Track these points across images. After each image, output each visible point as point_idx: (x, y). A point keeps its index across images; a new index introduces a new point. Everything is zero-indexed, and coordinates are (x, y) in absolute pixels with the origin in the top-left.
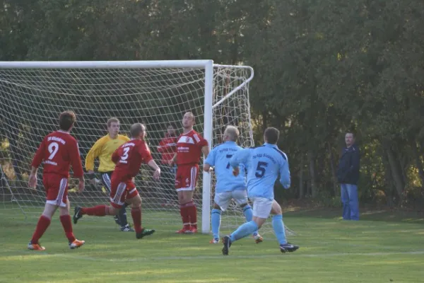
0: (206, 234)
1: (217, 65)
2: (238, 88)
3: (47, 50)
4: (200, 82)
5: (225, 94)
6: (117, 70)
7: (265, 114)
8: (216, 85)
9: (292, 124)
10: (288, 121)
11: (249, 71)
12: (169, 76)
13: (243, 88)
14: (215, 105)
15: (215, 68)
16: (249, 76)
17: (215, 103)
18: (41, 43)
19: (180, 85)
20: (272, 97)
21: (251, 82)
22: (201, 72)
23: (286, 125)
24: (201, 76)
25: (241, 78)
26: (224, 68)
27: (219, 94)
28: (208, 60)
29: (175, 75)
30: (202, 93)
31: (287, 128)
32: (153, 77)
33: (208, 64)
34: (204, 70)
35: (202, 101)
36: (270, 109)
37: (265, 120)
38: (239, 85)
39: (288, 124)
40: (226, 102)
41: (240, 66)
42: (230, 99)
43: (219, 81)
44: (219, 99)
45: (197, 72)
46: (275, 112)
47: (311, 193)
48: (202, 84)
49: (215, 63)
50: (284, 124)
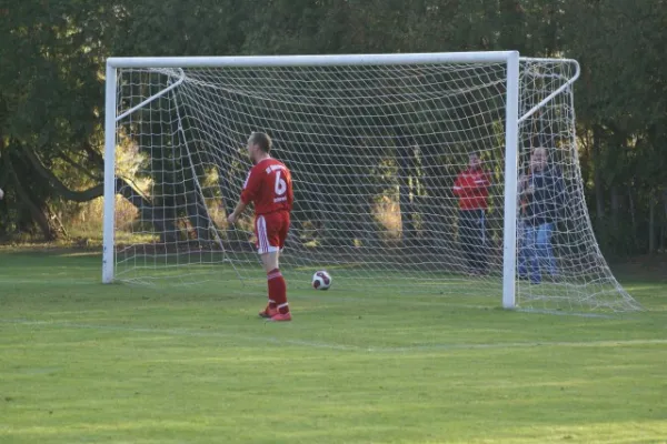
0: (510, 310)
1: (524, 59)
2: (559, 91)
3: (274, 38)
4: (500, 85)
5: (536, 102)
6: (375, 67)
7: (597, 129)
8: (523, 87)
9: (638, 141)
10: (631, 139)
12: (455, 75)
13: (565, 91)
14: (522, 119)
15: (522, 63)
16: (574, 73)
18: (265, 28)
19: (469, 89)
20: (607, 103)
21: (575, 82)
22: (500, 69)
23: (630, 144)
24: (502, 75)
26: (536, 63)
27: (528, 102)
28: (511, 52)
29: (462, 73)
30: (502, 101)
31: (631, 148)
32: (429, 77)
33: (511, 57)
34: (505, 65)
35: (503, 113)
36: (604, 121)
37: (596, 137)
38: (557, 87)
39: (632, 143)
41: (560, 59)
42: (544, 109)
44: (528, 108)
45: (496, 68)
46: (612, 126)
48: (502, 88)
49: (521, 55)
50: (625, 144)
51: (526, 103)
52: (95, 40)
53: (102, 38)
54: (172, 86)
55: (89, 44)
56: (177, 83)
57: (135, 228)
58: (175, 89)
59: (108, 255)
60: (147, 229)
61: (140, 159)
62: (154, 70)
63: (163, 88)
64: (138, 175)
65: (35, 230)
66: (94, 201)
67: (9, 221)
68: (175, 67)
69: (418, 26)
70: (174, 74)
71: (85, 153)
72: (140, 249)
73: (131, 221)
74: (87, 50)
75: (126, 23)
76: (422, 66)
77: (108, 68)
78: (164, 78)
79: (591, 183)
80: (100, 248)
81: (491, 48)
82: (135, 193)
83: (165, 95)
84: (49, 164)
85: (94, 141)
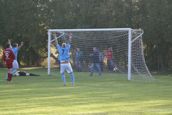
0: (129, 81)
2: (139, 36)
3: (83, 25)
4: (127, 35)
5: (135, 38)
6: (102, 31)
7: (148, 44)
8: (132, 35)
9: (156, 47)
10: (154, 46)
11: (142, 31)
12: (118, 33)
13: (140, 36)
14: (132, 42)
15: (132, 30)
16: (142, 33)
17: (132, 41)
18: (81, 23)
19: (121, 36)
20: (150, 38)
22: (127, 32)
23: (154, 47)
24: (128, 33)
25: (139, 33)
26: (135, 30)
27: (133, 38)
28: (129, 28)
29: (120, 33)
30: (128, 38)
31: (154, 48)
33: (130, 29)
34: (128, 31)
35: (128, 40)
36: (149, 42)
37: (147, 46)
38: (139, 35)
39: (155, 47)
40: (135, 40)
41: (140, 30)
43: (133, 34)
47: (161, 68)
49: (132, 29)
50: (153, 47)
51: (132, 39)
52: (47, 26)
53: (48, 26)
54: (62, 35)
55: (46, 27)
56: (63, 35)
57: (55, 64)
58: (62, 36)
59: (49, 69)
60: (57, 64)
61: (56, 50)
62: (59, 32)
63: (60, 36)
64: (55, 53)
65: (35, 64)
66: (47, 58)
67: (30, 63)
68: (62, 31)
69: (112, 23)
70: (62, 33)
71: (45, 49)
72: (55, 68)
73: (54, 62)
74: (45, 28)
75: (53, 23)
76: (111, 31)
77: (49, 32)
78: (60, 34)
79: (146, 55)
80: (47, 68)
81: (126, 27)
82: (55, 57)
83: (60, 37)
84: (38, 51)
85: (47, 46)
